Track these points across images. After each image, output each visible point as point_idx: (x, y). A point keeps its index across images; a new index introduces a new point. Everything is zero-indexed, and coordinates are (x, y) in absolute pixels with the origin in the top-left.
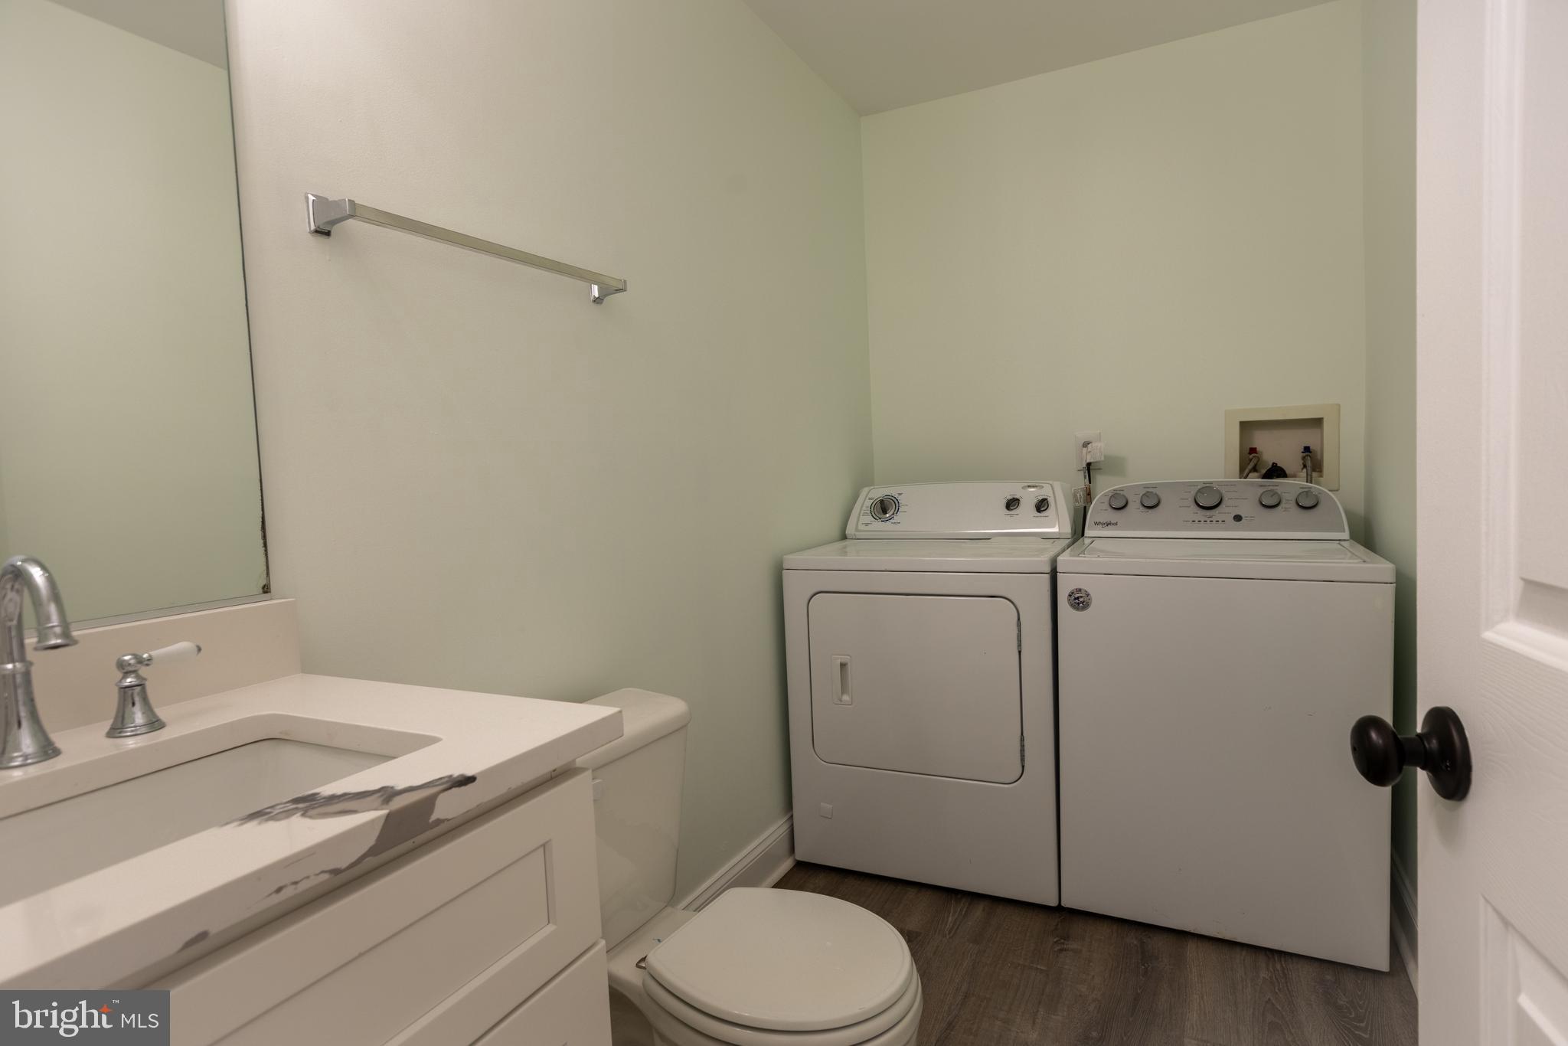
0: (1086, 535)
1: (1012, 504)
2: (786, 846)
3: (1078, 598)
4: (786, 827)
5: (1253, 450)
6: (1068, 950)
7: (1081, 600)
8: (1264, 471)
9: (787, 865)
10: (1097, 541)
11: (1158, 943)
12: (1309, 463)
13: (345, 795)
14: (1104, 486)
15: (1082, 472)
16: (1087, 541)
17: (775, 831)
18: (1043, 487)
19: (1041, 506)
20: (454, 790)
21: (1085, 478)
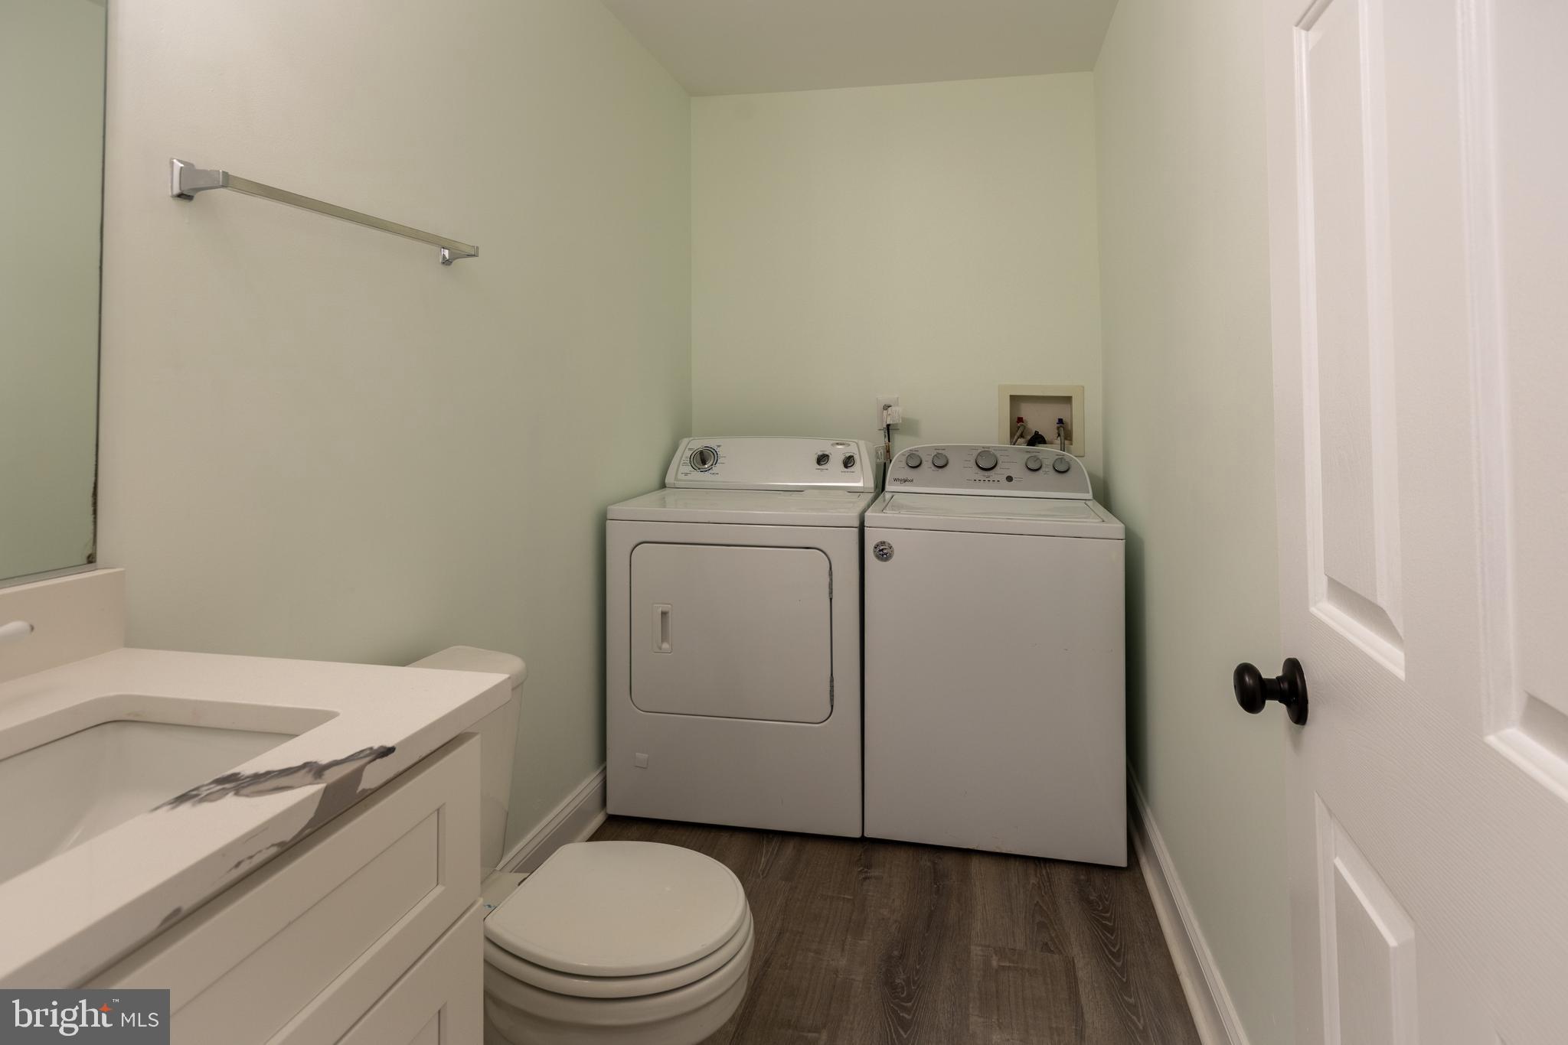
0: (886, 490)
1: (822, 459)
2: (598, 800)
3: (883, 549)
4: (600, 779)
5: (1020, 420)
6: (871, 878)
7: (885, 551)
8: (1029, 437)
9: (598, 820)
10: (896, 496)
11: (948, 862)
12: (1062, 434)
13: (268, 773)
14: (902, 446)
15: (883, 432)
16: (888, 496)
17: (588, 785)
18: (849, 445)
19: (848, 462)
20: (378, 761)
21: (885, 436)
